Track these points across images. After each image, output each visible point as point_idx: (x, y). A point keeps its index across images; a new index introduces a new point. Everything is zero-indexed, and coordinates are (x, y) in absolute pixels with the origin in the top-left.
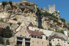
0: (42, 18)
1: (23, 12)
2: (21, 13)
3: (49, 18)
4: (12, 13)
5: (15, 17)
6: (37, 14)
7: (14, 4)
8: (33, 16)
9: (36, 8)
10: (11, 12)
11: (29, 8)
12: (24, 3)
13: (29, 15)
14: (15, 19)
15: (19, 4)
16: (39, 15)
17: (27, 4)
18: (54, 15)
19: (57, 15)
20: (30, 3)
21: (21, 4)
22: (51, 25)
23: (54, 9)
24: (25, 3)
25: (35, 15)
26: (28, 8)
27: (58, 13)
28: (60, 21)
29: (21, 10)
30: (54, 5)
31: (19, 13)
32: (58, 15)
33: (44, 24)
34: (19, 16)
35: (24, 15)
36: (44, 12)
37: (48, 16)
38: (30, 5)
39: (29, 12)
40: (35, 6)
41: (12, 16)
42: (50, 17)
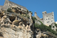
2: (9, 24)
8: (28, 31)
9: (31, 18)
12: (13, 8)
13: (21, 29)
15: (6, 10)
17: (17, 11)
29: (9, 20)
30: (53, 13)
34: (6, 30)
35: (14, 29)
37: (46, 31)
42: (48, 32)
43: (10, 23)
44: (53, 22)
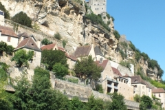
0: (86, 27)
1: (60, 10)
2: (57, 11)
4: (42, 10)
5: (45, 19)
8: (79, 24)
10: (41, 7)
13: (71, 19)
18: (103, 19)
22: (99, 43)
23: (104, 7)
26: (72, 4)
27: (111, 19)
28: (113, 37)
29: (58, 6)
31: (54, 11)
37: (97, 24)
39: (73, 13)
42: (100, 26)
44: (105, 10)
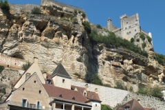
0: (99, 53)
1: (40, 35)
2: (34, 36)
3: (121, 53)
4: (9, 38)
5: (16, 49)
6: (82, 40)
7: (15, 10)
8: (72, 48)
9: (80, 23)
10: (6, 34)
11: (60, 22)
12: (44, 7)
13: (58, 44)
14: (17, 56)
15: (30, 11)
16: (91, 44)
17: (53, 12)
18: (136, 43)
19: (144, 45)
20: (64, 8)
21: (36, 12)
22: (125, 72)
23: (137, 28)
24: (49, 8)
25: (76, 44)
26: (57, 24)
27: (146, 40)
28: (154, 63)
29: (35, 29)
30: (137, 15)
31: (29, 37)
32: (148, 44)
33: (105, 71)
34: (30, 46)
35: (44, 43)
36: (105, 34)
37: (117, 47)
38: (62, 15)
39: (60, 35)
40: (79, 17)
41: (9, 44)
42: (122, 49)
43: (36, 34)
